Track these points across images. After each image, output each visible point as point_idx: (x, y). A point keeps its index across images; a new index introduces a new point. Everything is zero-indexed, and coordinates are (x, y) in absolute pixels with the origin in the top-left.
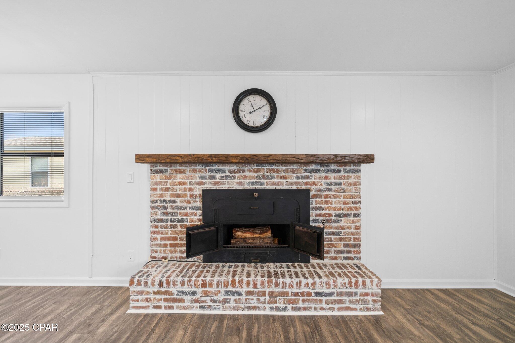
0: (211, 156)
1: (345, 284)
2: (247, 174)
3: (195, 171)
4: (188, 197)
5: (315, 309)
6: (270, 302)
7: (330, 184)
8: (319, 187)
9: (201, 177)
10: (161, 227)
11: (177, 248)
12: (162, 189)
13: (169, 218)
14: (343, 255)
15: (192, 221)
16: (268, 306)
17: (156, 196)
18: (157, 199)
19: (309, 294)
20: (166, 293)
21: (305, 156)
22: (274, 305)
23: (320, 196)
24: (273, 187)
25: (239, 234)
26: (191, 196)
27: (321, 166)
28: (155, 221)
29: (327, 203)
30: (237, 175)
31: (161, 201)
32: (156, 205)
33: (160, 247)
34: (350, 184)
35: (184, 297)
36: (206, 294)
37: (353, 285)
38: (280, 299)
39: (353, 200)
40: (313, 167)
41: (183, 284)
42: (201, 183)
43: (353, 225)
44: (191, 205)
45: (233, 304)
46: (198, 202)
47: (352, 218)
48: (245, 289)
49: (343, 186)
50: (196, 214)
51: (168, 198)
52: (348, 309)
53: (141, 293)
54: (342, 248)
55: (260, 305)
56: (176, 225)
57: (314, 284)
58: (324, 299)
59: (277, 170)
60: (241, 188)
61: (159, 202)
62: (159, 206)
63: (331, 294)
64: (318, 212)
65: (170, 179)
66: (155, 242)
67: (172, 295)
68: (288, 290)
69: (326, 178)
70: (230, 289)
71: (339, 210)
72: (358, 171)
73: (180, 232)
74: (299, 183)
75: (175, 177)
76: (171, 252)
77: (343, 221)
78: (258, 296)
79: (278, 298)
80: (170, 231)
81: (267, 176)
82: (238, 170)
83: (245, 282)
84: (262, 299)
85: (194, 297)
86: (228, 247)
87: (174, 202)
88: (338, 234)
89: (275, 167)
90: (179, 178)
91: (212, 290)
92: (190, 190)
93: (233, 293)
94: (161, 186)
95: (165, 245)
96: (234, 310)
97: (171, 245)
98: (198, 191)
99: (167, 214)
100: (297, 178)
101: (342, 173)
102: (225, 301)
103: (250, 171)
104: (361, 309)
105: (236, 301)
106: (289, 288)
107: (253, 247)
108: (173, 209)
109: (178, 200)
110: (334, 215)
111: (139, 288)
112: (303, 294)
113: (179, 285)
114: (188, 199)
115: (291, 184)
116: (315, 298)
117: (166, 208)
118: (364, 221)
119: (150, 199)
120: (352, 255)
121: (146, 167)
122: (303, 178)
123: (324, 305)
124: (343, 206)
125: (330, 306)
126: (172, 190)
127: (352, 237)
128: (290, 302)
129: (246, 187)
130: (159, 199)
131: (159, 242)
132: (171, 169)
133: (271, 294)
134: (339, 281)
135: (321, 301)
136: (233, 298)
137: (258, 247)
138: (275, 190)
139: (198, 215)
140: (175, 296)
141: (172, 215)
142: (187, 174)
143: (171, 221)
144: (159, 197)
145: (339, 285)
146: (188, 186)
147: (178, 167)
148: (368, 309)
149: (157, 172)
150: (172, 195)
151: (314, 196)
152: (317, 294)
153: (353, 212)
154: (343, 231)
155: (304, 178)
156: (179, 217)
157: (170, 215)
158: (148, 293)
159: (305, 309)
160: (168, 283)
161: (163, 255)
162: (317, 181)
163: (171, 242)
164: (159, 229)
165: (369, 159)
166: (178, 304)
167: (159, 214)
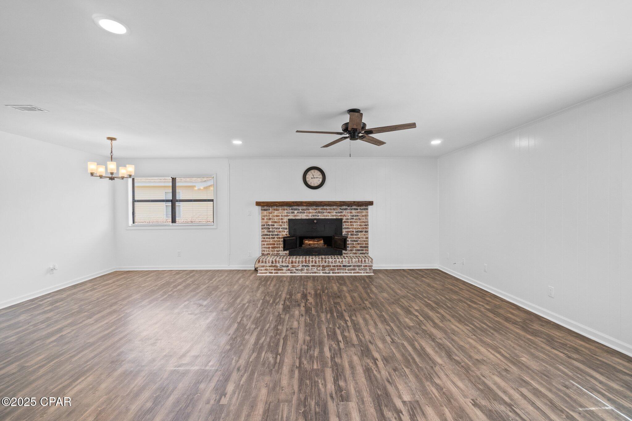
0: (293, 202)
1: (356, 261)
2: (311, 211)
3: (284, 210)
5: (343, 273)
6: (322, 270)
7: (353, 216)
8: (347, 217)
9: (287, 213)
12: (267, 219)
13: (271, 234)
14: (359, 252)
15: (283, 235)
16: (321, 272)
17: (264, 222)
18: (264, 224)
19: (340, 266)
20: (274, 266)
21: (339, 202)
22: (324, 271)
23: (348, 222)
24: (324, 218)
25: (307, 242)
26: (282, 222)
27: (348, 207)
28: (263, 235)
29: (351, 225)
30: (305, 211)
31: (267, 225)
32: (264, 227)
33: (266, 248)
34: (363, 216)
35: (283, 268)
36: (293, 266)
37: (360, 262)
38: (327, 269)
39: (364, 224)
40: (344, 207)
41: (282, 262)
42: (287, 216)
43: (364, 237)
44: (282, 227)
45: (305, 271)
46: (286, 226)
47: (364, 233)
48: (311, 264)
49: (359, 217)
50: (285, 232)
51: (270, 224)
52: (358, 273)
53: (263, 266)
54: (359, 249)
55: (318, 271)
56: (275, 237)
57: (342, 261)
58: (347, 268)
59: (326, 209)
60: (308, 218)
62: (266, 228)
63: (350, 266)
64: (347, 230)
65: (271, 213)
66: (264, 246)
67: (278, 267)
68: (330, 264)
69: (351, 213)
70: (304, 264)
71: (357, 229)
72: (367, 209)
73: (277, 241)
74: (337, 215)
75: (274, 212)
76: (272, 251)
77: (359, 235)
78: (317, 267)
79: (326, 268)
80: (271, 240)
81: (321, 212)
82: (306, 209)
83: (311, 261)
84: (319, 268)
85: (288, 268)
86: (301, 248)
87: (274, 225)
88: (357, 241)
89: (325, 207)
90: (276, 213)
91: (296, 265)
92: (282, 219)
93: (306, 266)
94: (266, 217)
95: (269, 248)
96: (306, 274)
97: (272, 248)
98: (286, 219)
99: (270, 232)
100: (336, 213)
101: (359, 210)
102: (302, 270)
103: (312, 209)
104: (364, 273)
105: (307, 270)
106: (331, 263)
107: (314, 248)
108: (273, 229)
109: (275, 224)
110: (355, 231)
111: (262, 264)
112: (337, 266)
113: (281, 263)
114: (281, 224)
115: (333, 216)
116: (343, 268)
117: (269, 229)
118: (370, 235)
119: (261, 224)
120: (364, 252)
121: (260, 208)
122: (339, 213)
123: (347, 271)
124: (359, 227)
125: (350, 271)
126: (273, 219)
127: (364, 243)
128: (331, 270)
129: (310, 217)
130: (266, 224)
131: (266, 246)
132: (272, 209)
133: (323, 266)
134: (354, 260)
135: (345, 269)
136: (306, 268)
137: (316, 248)
138: (325, 219)
139: (286, 232)
140: (279, 268)
141: (273, 232)
142: (280, 211)
143: (272, 235)
144: (266, 223)
145: (354, 262)
146: (280, 217)
148: (367, 273)
149: (265, 210)
150: (272, 222)
151: (345, 222)
152: (344, 266)
153: (364, 230)
154: (359, 240)
155: (340, 213)
156: (276, 233)
158: (266, 266)
159: (338, 273)
160: (276, 262)
161: (268, 253)
162: (346, 214)
163: (272, 246)
164: (266, 239)
165: (371, 203)
166: (281, 271)
167: (266, 232)
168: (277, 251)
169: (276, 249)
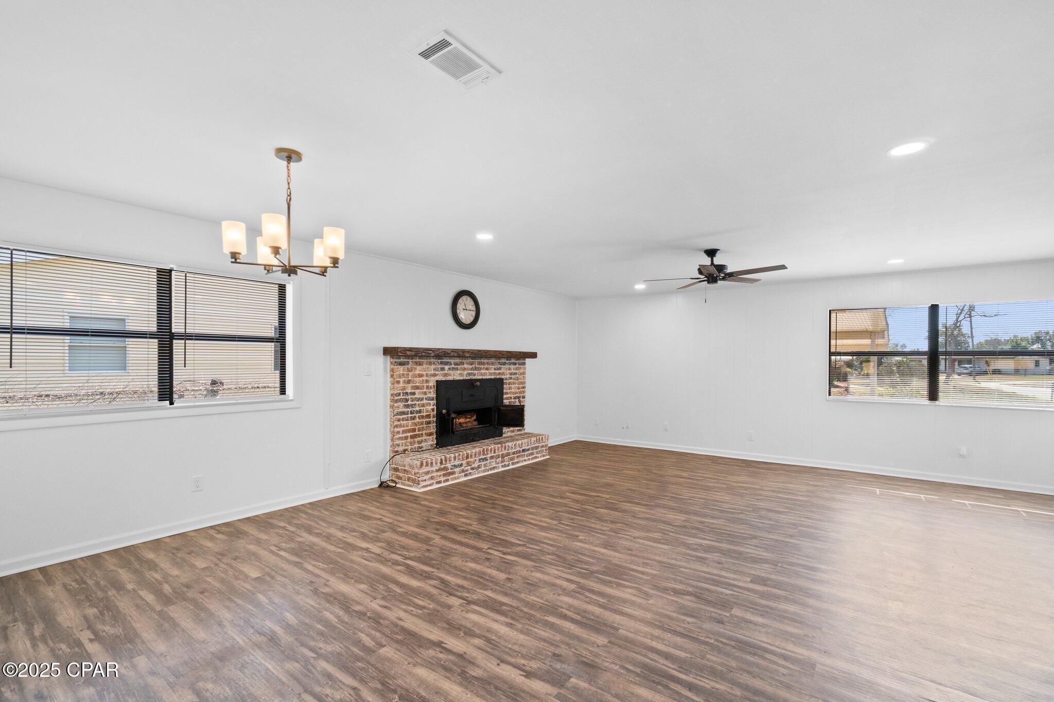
0: (453, 351)
2: (466, 366)
3: (430, 364)
4: (425, 389)
6: (501, 462)
7: (512, 374)
8: (507, 376)
9: (435, 370)
10: (403, 420)
12: (404, 382)
13: (409, 410)
15: (428, 411)
16: (500, 465)
17: (397, 389)
18: (399, 392)
19: (519, 451)
20: (444, 469)
21: (505, 353)
23: (508, 383)
26: (427, 387)
27: (507, 360)
28: (398, 414)
29: (510, 388)
30: (459, 367)
31: (403, 393)
32: (399, 398)
33: (402, 440)
34: (521, 374)
35: (455, 470)
36: (468, 464)
38: (506, 458)
39: (522, 385)
40: (503, 360)
41: (455, 459)
42: (435, 375)
44: (426, 396)
45: (483, 468)
46: (432, 393)
48: (489, 455)
49: (517, 375)
50: (430, 404)
51: (409, 391)
52: (535, 457)
55: (497, 465)
56: (415, 416)
57: (522, 444)
58: (526, 453)
59: (483, 362)
60: (462, 378)
61: (402, 395)
62: (402, 399)
63: (528, 450)
65: (411, 371)
66: (397, 436)
67: (448, 469)
69: (510, 369)
70: (481, 456)
71: (515, 394)
72: (524, 364)
73: (418, 423)
74: (497, 373)
75: (416, 369)
76: (411, 444)
80: (410, 422)
81: (478, 368)
82: (460, 362)
83: (489, 449)
84: (497, 460)
90: (419, 370)
91: (472, 460)
92: (427, 381)
93: (483, 460)
94: (403, 379)
95: (406, 438)
96: (483, 473)
97: (411, 437)
98: (432, 383)
99: (407, 406)
101: (517, 365)
103: (467, 363)
104: (541, 457)
105: (485, 465)
106: (511, 449)
107: (467, 429)
108: (412, 401)
109: (417, 391)
110: (513, 397)
111: (427, 469)
113: (453, 461)
114: (425, 390)
115: (491, 374)
116: (522, 453)
117: (407, 400)
119: (391, 393)
121: (388, 359)
122: (498, 369)
123: (526, 458)
124: (517, 391)
125: (529, 457)
126: (413, 382)
128: (511, 459)
129: (465, 378)
131: (401, 435)
132: (412, 362)
133: (503, 456)
135: (525, 455)
136: (483, 463)
137: (470, 429)
139: (432, 405)
140: (450, 470)
141: (412, 407)
142: (425, 366)
143: (411, 413)
144: (402, 390)
146: (425, 378)
148: (543, 456)
149: (401, 364)
150: (413, 388)
151: (505, 383)
152: (523, 451)
153: (522, 395)
156: (418, 409)
157: (410, 407)
159: (517, 462)
160: (446, 461)
161: (404, 448)
162: (506, 371)
163: (411, 434)
164: (401, 422)
165: (533, 355)
166: (451, 476)
167: (401, 407)
168: (419, 442)
169: (416, 440)
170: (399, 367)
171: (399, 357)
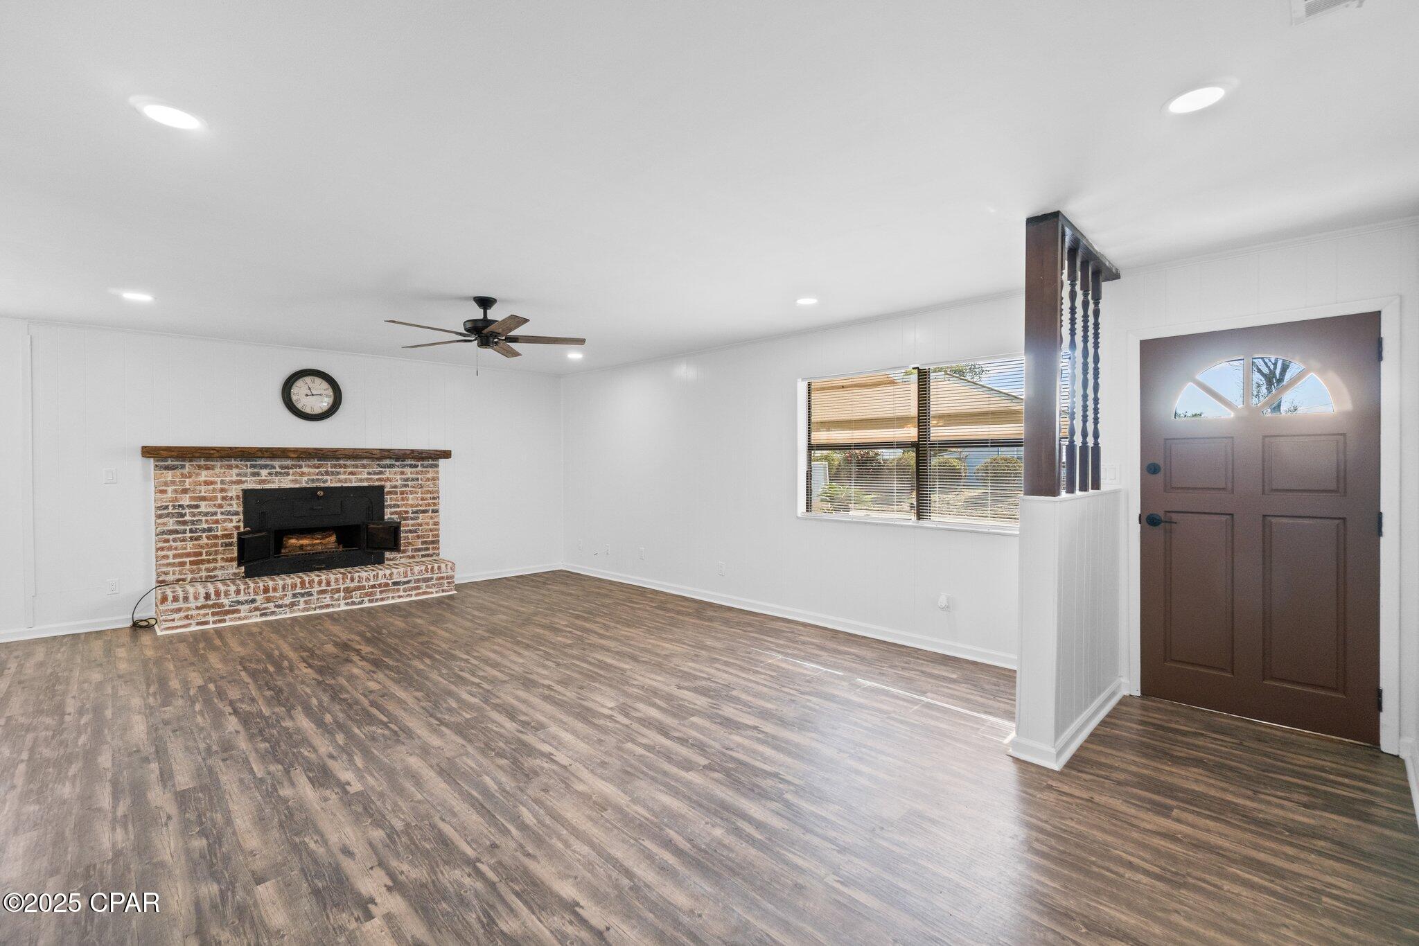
0: (261, 450)
1: (421, 571)
2: (305, 470)
3: (230, 467)
4: (219, 500)
5: (393, 598)
6: (345, 598)
7: (407, 480)
8: (395, 483)
9: (238, 475)
10: (174, 540)
11: (201, 566)
12: (176, 491)
13: (188, 528)
14: (420, 553)
15: (226, 530)
16: (342, 602)
17: (165, 500)
18: (166, 504)
19: (387, 585)
20: (213, 606)
21: (378, 451)
22: (349, 601)
23: (396, 493)
24: (339, 485)
25: (293, 541)
26: (224, 498)
27: (396, 461)
28: (163, 533)
29: (403, 499)
30: (291, 471)
31: (174, 507)
32: (166, 512)
33: (173, 566)
34: (428, 480)
35: (240, 607)
36: (268, 600)
37: (429, 570)
38: (356, 594)
39: (431, 496)
40: (388, 462)
41: (238, 592)
42: (239, 482)
43: (431, 521)
44: (223, 510)
45: (302, 606)
46: (235, 506)
47: (430, 514)
48: (316, 588)
49: (420, 482)
50: (231, 521)
51: (187, 503)
52: (425, 593)
53: (179, 610)
54: (420, 546)
55: (334, 603)
56: (201, 536)
57: (391, 574)
58: (402, 587)
59: (344, 465)
60: (297, 486)
61: (171, 508)
62: (172, 513)
63: (408, 582)
64: (393, 510)
65: (190, 477)
66: (165, 561)
67: (224, 606)
68: (364, 583)
69: (402, 473)
70: (298, 590)
71: (417, 506)
72: (437, 466)
73: (207, 544)
74: (371, 479)
75: (198, 474)
76: (192, 572)
77: (421, 518)
78: (332, 593)
79: (354, 593)
80: (190, 544)
81: (332, 472)
82: (292, 465)
83: (316, 582)
84: (336, 596)
85: (253, 605)
86: (279, 557)
87: (197, 507)
88: (415, 531)
89: (342, 462)
90: (204, 475)
91: (277, 595)
92: (222, 490)
93: (302, 595)
94: (174, 488)
95: (183, 564)
96: (303, 612)
98: (235, 491)
99: (185, 523)
100: (369, 473)
101: (419, 469)
102: (293, 604)
103: (309, 466)
104: (437, 592)
105: (306, 602)
106: (366, 581)
107: (313, 554)
108: (194, 516)
109: (203, 504)
110: (411, 512)
111: (176, 606)
112: (380, 585)
113: (233, 595)
114: (219, 501)
115: (361, 480)
116: (393, 587)
117: (183, 515)
118: (443, 517)
119: (153, 505)
120: (431, 552)
121: (152, 462)
122: (375, 473)
123: (402, 593)
124: (420, 502)
125: (408, 593)
126: (194, 491)
127: (430, 533)
128: (367, 595)
129: (304, 485)
130: (171, 504)
131: (171, 560)
132: (191, 465)
133: (347, 590)
134: (416, 569)
135: (398, 590)
136: (302, 600)
137: (319, 553)
138: (342, 487)
139: (234, 521)
140: (227, 608)
141: (193, 524)
142: (217, 470)
143: (191, 531)
144: (171, 501)
145: (416, 572)
146: (219, 486)
147: (202, 462)
148: (443, 591)
149: (167, 468)
150: (192, 498)
151: (389, 493)
152: (395, 584)
153: (431, 508)
154: (420, 528)
155: (378, 474)
156: (205, 526)
157: (189, 524)
158: (188, 609)
159: (382, 599)
160: (218, 594)
161: (178, 576)
162: (392, 477)
163: (192, 559)
164: (171, 543)
165: (446, 454)
166: (231, 616)
167: (171, 524)
168: (208, 570)
169: (203, 567)
170: (164, 471)
171: (165, 459)
